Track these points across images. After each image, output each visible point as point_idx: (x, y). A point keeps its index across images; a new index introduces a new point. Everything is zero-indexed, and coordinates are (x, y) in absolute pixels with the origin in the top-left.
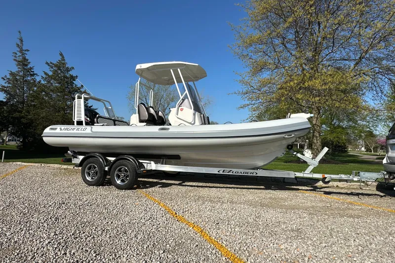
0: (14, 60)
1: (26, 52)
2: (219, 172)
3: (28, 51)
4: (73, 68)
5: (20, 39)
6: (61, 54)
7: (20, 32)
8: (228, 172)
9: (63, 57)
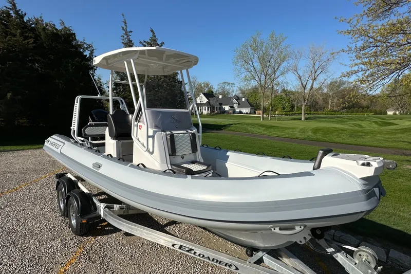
0: (123, 43)
1: (130, 34)
2: (173, 246)
3: (131, 32)
4: (163, 43)
5: (124, 22)
6: (152, 31)
7: (123, 15)
8: (188, 251)
9: (154, 33)
